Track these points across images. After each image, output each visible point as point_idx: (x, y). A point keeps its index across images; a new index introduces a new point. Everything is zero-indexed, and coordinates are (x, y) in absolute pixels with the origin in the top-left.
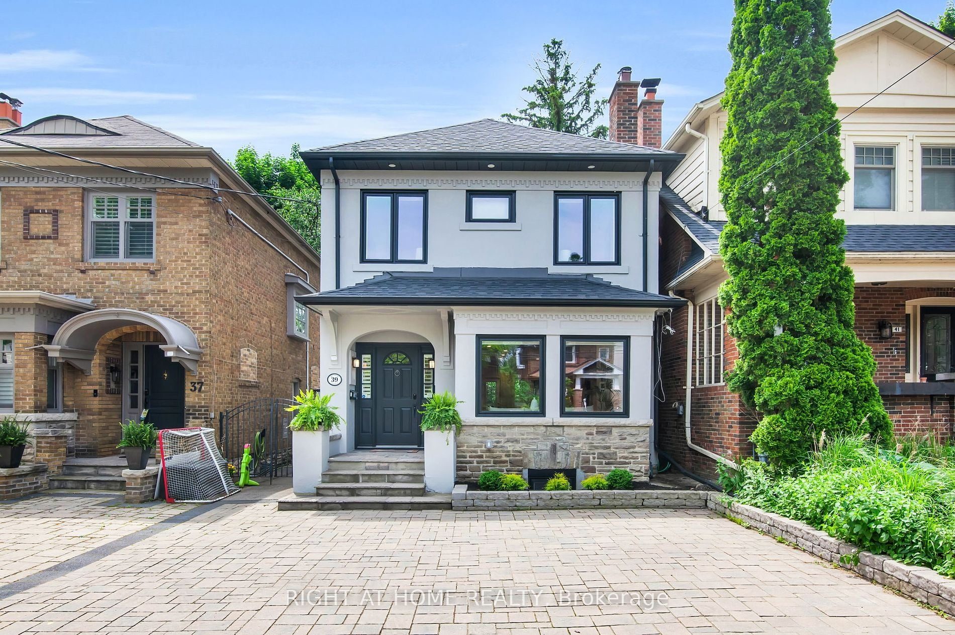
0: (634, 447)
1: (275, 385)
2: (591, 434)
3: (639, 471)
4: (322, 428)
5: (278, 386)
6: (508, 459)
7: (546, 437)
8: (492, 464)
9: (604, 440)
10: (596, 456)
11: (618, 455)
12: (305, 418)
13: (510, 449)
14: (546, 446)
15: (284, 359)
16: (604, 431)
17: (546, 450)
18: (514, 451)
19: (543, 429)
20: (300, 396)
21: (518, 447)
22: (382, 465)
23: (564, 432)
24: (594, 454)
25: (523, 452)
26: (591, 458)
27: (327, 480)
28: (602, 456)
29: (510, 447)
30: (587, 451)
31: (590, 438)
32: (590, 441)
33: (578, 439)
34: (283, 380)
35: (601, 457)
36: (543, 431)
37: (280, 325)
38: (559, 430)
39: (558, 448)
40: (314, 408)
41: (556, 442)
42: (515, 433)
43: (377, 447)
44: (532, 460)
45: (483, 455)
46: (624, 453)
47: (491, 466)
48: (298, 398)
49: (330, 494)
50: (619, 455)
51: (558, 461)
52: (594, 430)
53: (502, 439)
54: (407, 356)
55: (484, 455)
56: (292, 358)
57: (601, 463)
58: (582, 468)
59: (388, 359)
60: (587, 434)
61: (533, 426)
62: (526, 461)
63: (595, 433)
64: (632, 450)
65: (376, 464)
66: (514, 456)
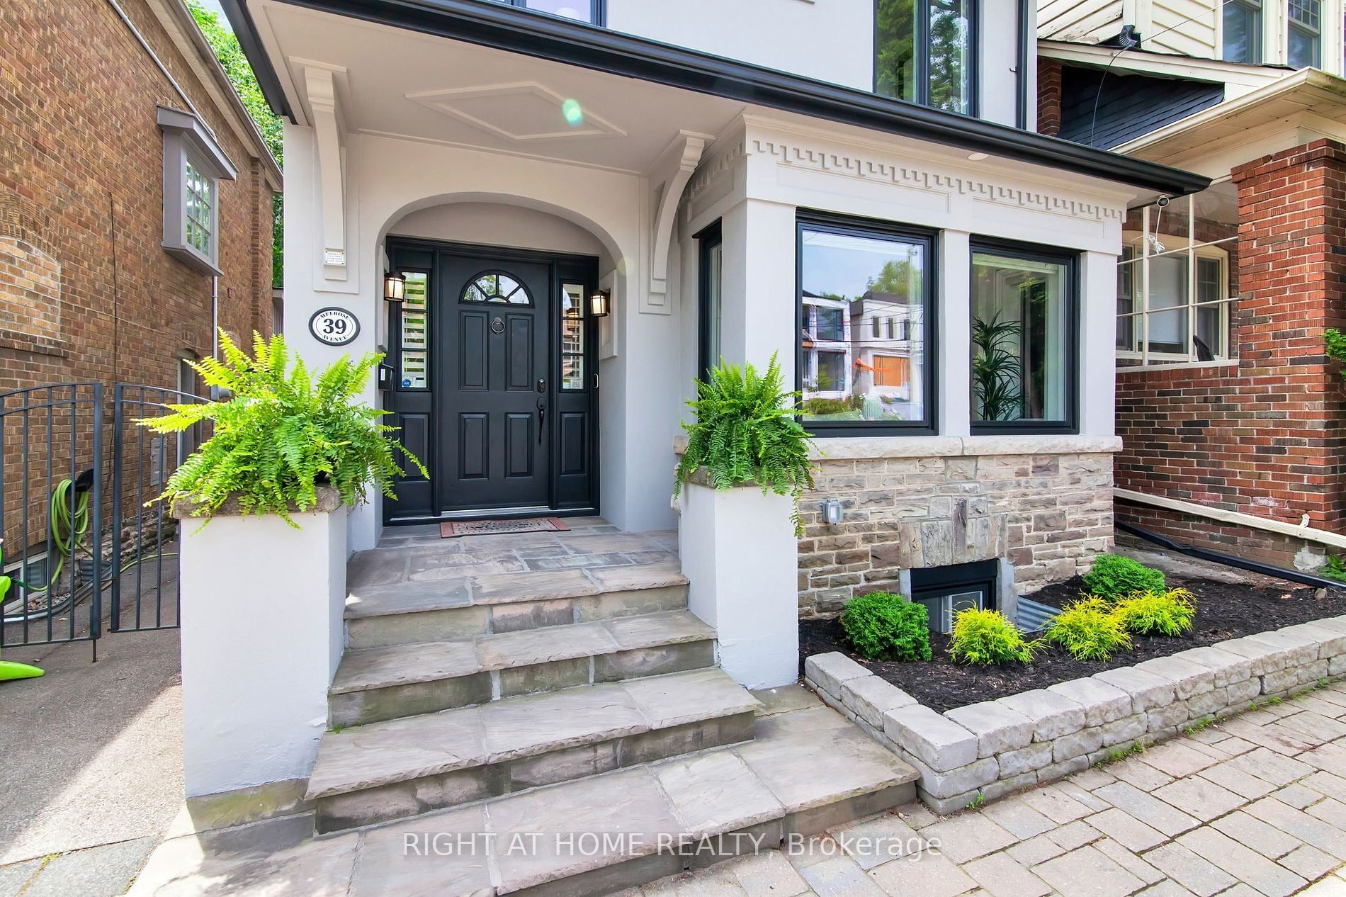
0: (1090, 499)
1: (125, 359)
2: (1025, 474)
3: (1101, 551)
4: (332, 496)
5: (135, 360)
6: (867, 547)
7: (945, 487)
8: (834, 566)
9: (1045, 485)
10: (1032, 523)
11: (1068, 517)
12: (247, 460)
13: (873, 520)
14: (944, 509)
15: (154, 301)
16: (1046, 465)
17: (947, 518)
18: (882, 526)
19: (940, 464)
20: (222, 358)
21: (891, 514)
22: (548, 607)
23: (977, 469)
24: (1028, 519)
25: (900, 527)
26: (1025, 529)
27: (353, 713)
28: (1043, 523)
29: (874, 515)
30: (1017, 513)
31: (1023, 484)
32: (1023, 490)
33: (1002, 486)
34: (152, 350)
35: (1042, 525)
36: (940, 471)
37: (143, 217)
38: (968, 467)
39: (969, 510)
40: (290, 412)
41: (966, 496)
42: (884, 475)
43: (446, 514)
44: (919, 545)
45: (812, 543)
46: (1076, 513)
47: (833, 572)
48: (212, 373)
49: (389, 809)
50: (1070, 518)
51: (969, 542)
52: (1029, 465)
53: (855, 496)
54: (522, 285)
55: (816, 540)
56: (178, 305)
57: (1040, 540)
58: (1010, 556)
59: (472, 289)
60: (1018, 474)
61: (919, 459)
62: (906, 549)
63: (1031, 470)
64: (1088, 506)
65: (528, 609)
66: (882, 538)
